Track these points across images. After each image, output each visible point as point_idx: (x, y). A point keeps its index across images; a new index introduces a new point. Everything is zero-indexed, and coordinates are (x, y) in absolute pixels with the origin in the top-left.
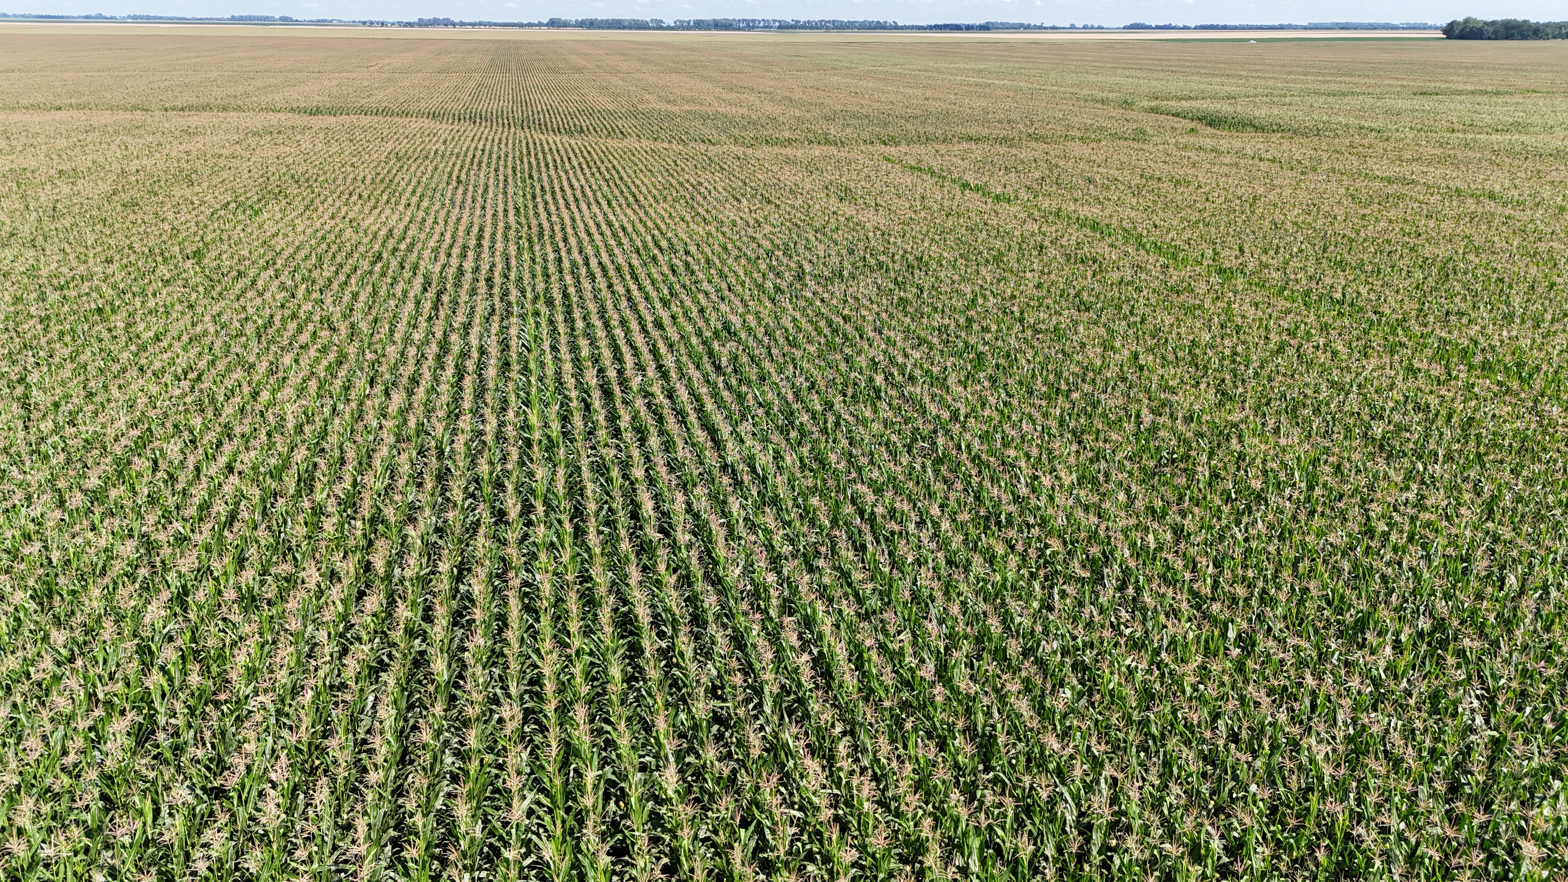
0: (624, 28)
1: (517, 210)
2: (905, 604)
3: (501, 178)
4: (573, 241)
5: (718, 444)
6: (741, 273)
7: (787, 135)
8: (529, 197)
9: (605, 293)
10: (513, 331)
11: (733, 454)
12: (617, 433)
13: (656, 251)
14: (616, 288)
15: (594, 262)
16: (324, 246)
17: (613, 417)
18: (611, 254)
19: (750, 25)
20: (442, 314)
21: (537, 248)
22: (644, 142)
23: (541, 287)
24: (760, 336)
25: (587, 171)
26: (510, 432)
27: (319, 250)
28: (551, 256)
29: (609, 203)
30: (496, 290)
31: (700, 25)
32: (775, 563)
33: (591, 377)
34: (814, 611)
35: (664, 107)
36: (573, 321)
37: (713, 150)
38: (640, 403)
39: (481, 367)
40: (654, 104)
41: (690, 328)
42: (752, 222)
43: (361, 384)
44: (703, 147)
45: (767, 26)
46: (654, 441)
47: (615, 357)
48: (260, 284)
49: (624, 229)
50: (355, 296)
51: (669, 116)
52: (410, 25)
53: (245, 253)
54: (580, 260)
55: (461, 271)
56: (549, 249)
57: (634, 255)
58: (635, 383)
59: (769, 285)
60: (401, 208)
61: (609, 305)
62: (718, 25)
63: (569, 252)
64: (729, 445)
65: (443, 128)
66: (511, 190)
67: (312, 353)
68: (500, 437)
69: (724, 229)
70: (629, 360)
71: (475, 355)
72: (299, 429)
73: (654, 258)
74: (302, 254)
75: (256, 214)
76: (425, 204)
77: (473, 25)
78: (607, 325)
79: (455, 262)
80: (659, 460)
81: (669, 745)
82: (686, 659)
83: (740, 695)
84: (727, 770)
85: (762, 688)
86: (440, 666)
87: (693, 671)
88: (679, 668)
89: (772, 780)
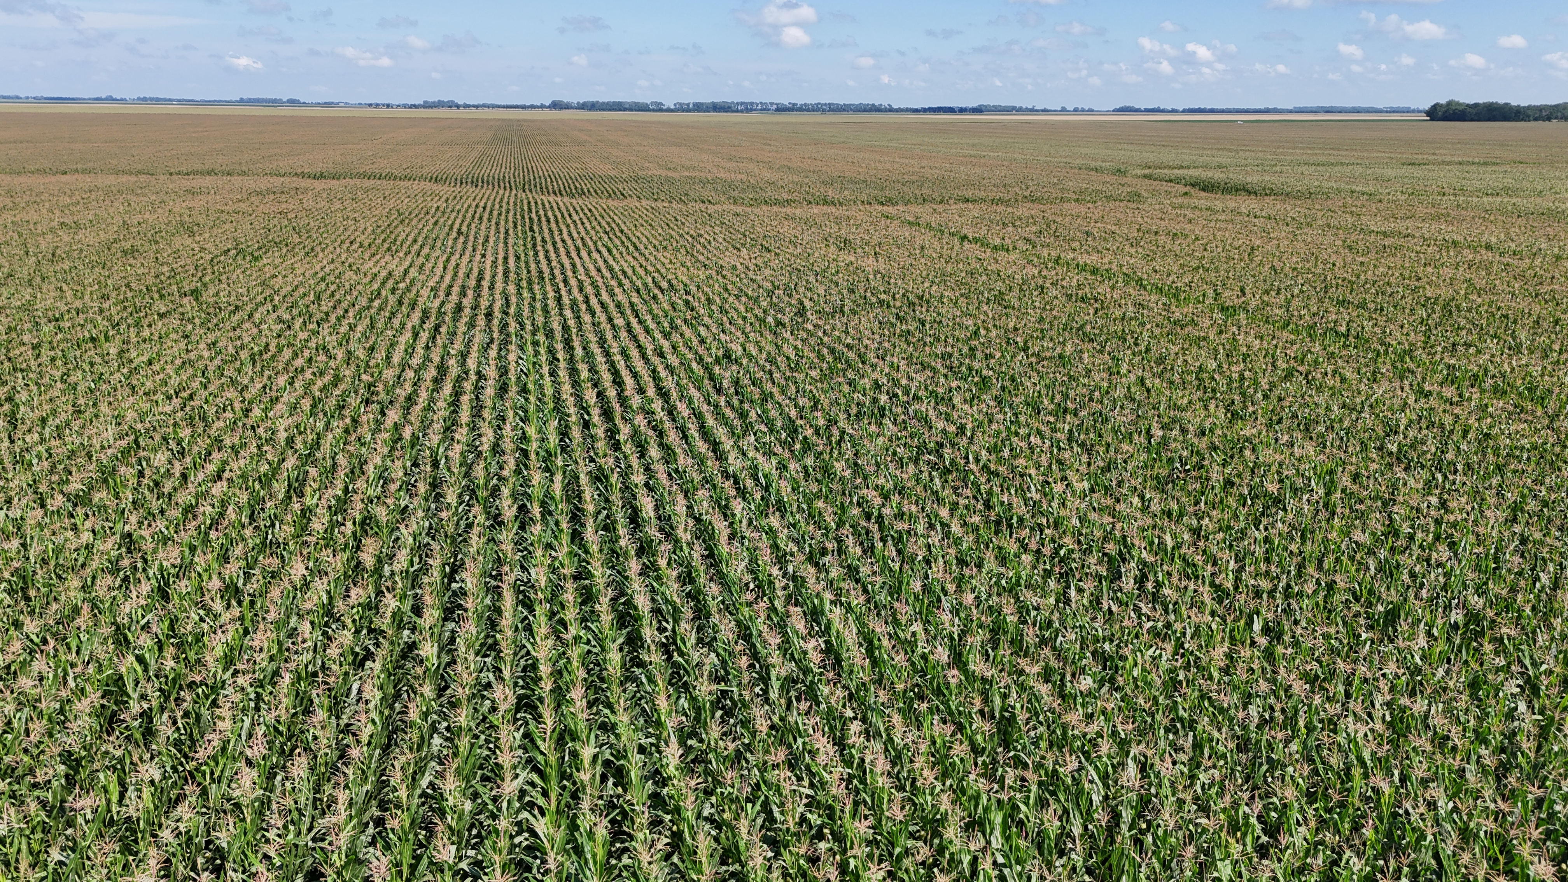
0: (625, 110)
1: (518, 258)
2: (916, 596)
3: (502, 230)
4: (573, 282)
5: (720, 456)
6: (742, 309)
7: (786, 196)
8: (529, 246)
9: (606, 326)
10: (512, 357)
11: (735, 463)
12: (617, 447)
13: (656, 291)
14: (616, 322)
15: (594, 301)
16: (323, 285)
17: (612, 433)
18: (612, 294)
19: (748, 108)
20: (439, 342)
21: (536, 287)
22: (644, 202)
23: (540, 320)
24: (761, 362)
25: (587, 224)
26: (507, 445)
27: (318, 289)
28: (551, 294)
29: (609, 251)
30: (496, 322)
31: (699, 107)
32: (781, 559)
33: (590, 396)
34: (821, 600)
35: (664, 173)
36: (572, 348)
37: (711, 209)
38: (640, 420)
39: (478, 389)
40: (655, 171)
41: (690, 356)
42: (752, 267)
43: (353, 401)
44: (703, 206)
45: (765, 109)
46: (654, 452)
47: (614, 382)
48: (257, 316)
49: (624, 273)
50: (352, 327)
51: (670, 181)
52: (415, 106)
53: (243, 291)
54: (580, 299)
55: (459, 308)
56: (549, 288)
57: (634, 294)
58: (636, 401)
59: (770, 320)
60: (401, 254)
61: (609, 336)
62: (716, 108)
63: (569, 292)
64: (731, 459)
65: (445, 190)
66: (511, 241)
67: (308, 375)
68: (496, 449)
69: (724, 272)
70: (629, 381)
71: (473, 377)
72: (290, 441)
73: (655, 297)
74: (301, 290)
75: (256, 259)
76: (426, 250)
77: (477, 107)
78: (607, 354)
79: (454, 298)
80: (660, 469)
81: (670, 723)
82: (689, 645)
83: (746, 678)
84: (732, 747)
85: (768, 674)
86: (429, 650)
87: (696, 657)
88: (681, 654)
89: (780, 755)
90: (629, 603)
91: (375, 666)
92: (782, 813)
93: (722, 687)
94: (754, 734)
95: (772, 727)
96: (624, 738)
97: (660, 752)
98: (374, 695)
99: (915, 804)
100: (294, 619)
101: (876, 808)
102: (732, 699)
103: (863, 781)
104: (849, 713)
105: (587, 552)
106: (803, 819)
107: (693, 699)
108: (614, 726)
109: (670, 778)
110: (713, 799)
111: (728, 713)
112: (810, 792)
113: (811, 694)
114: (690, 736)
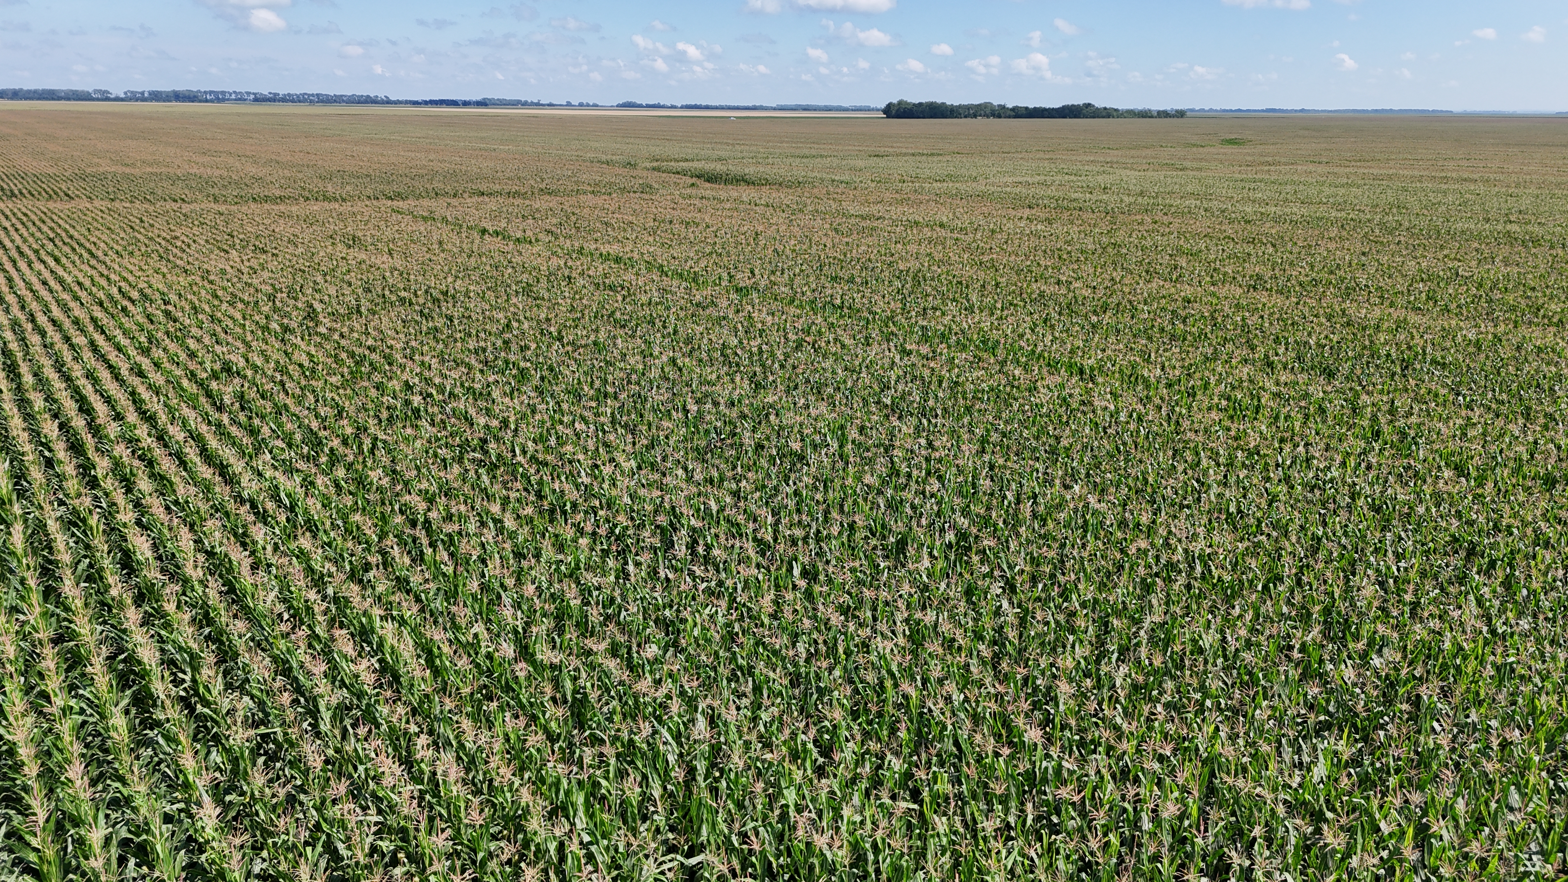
0: (59, 98)
2: (474, 597)
5: (230, 480)
6: (238, 316)
7: (278, 193)
9: (62, 347)
11: (249, 486)
12: (93, 483)
13: (126, 303)
14: (75, 341)
15: (42, 319)
17: (86, 469)
18: (65, 309)
19: (219, 98)
22: (97, 203)
24: (269, 373)
25: (23, 231)
29: (57, 260)
31: (156, 96)
32: (318, 582)
33: (50, 429)
34: (370, 618)
35: (120, 169)
36: (19, 376)
37: (186, 208)
38: (121, 451)
40: (106, 167)
41: (179, 373)
42: (245, 270)
44: (175, 206)
45: (240, 99)
46: (144, 484)
47: (80, 410)
49: (80, 284)
51: (127, 177)
54: (22, 317)
57: (96, 308)
58: (113, 430)
59: (274, 326)
61: (67, 356)
62: (177, 96)
64: (244, 482)
69: (212, 278)
70: (101, 408)
73: (124, 309)
78: (67, 378)
80: (154, 503)
81: (201, 783)
82: (215, 692)
83: (290, 715)
84: (282, 793)
85: (316, 706)
87: (225, 705)
88: (206, 704)
89: (341, 788)
90: (132, 660)
92: (349, 848)
93: (262, 730)
94: (306, 772)
95: (327, 762)
96: (143, 811)
97: (191, 816)
99: (494, 805)
101: (453, 819)
102: (275, 741)
103: (436, 795)
104: (413, 728)
105: (67, 609)
106: (374, 849)
107: (228, 751)
108: (128, 800)
109: (207, 842)
110: (265, 854)
111: (272, 758)
112: (380, 819)
113: (370, 717)
114: (227, 792)
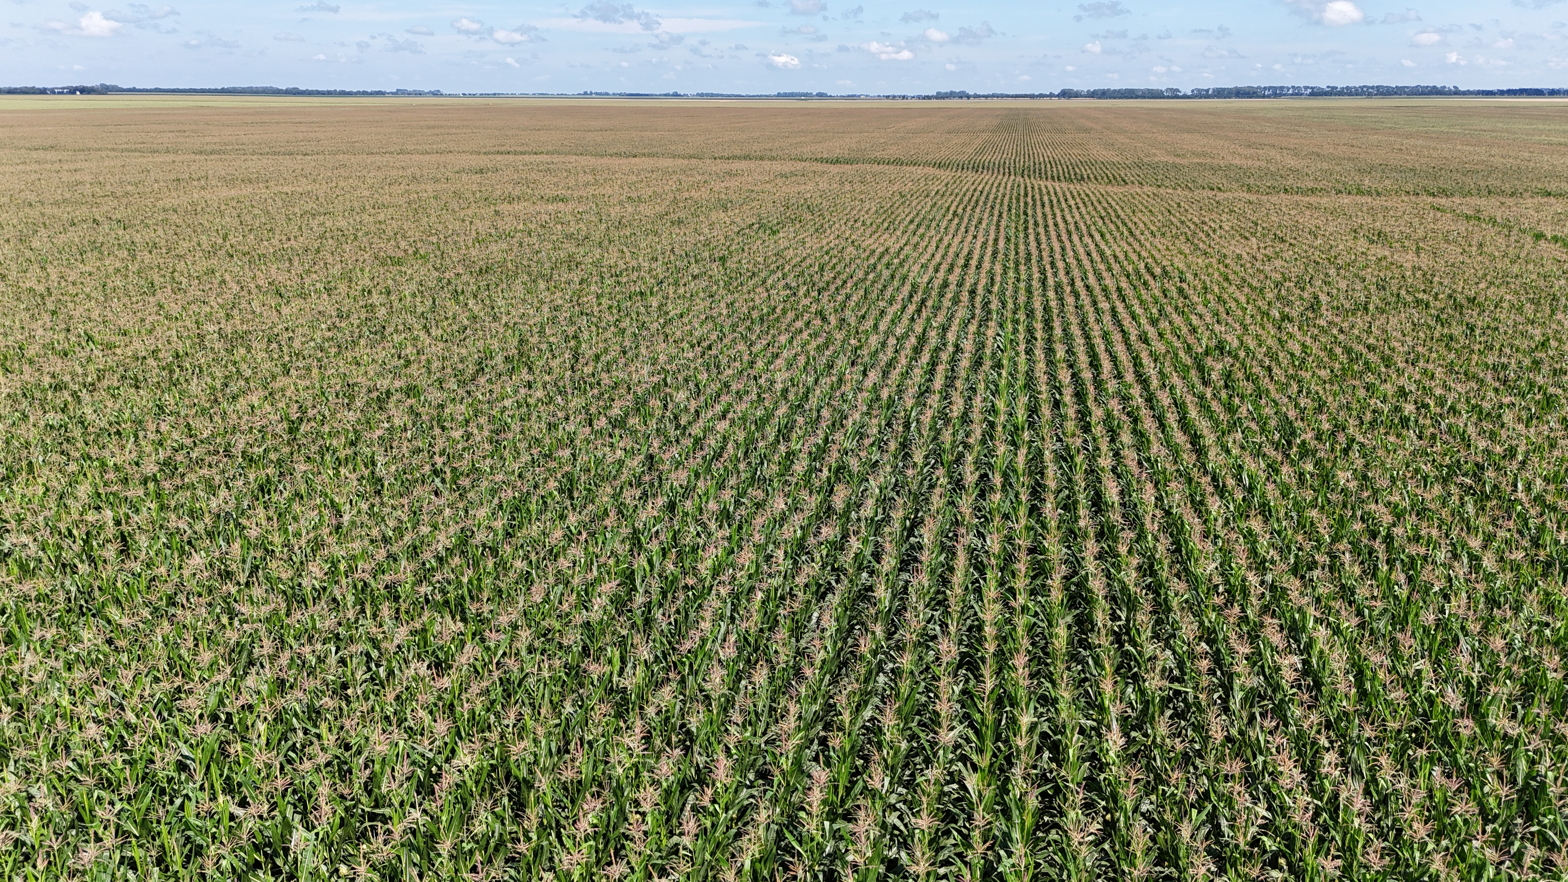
0: (1137, 97)
1: (1008, 240)
2: (1426, 631)
3: (996, 213)
4: (1060, 265)
5: (1200, 451)
6: (1243, 299)
7: (1310, 185)
8: (1021, 228)
9: (1089, 309)
10: (990, 333)
11: (1215, 458)
12: (1087, 428)
13: (1148, 277)
14: (1100, 305)
15: (1079, 284)
16: (827, 258)
17: (1083, 415)
18: (1099, 278)
19: (1277, 93)
20: (924, 314)
21: (1022, 268)
22: (1146, 189)
23: (1022, 299)
24: (1260, 357)
25: (1083, 209)
26: (976, 416)
27: (822, 261)
28: (1036, 276)
29: (1103, 236)
30: (978, 299)
31: (1220, 93)
32: (1260, 565)
33: (1065, 376)
34: (1304, 615)
35: (1171, 159)
36: (1052, 328)
37: (1220, 196)
38: (1115, 405)
39: (953, 361)
40: (1162, 157)
41: (1178, 344)
42: (1260, 257)
43: (842, 362)
44: (1211, 194)
45: (1297, 93)
46: (1126, 438)
47: (1091, 364)
48: (770, 282)
49: (1115, 257)
50: (848, 297)
51: (1175, 166)
52: (928, 97)
53: (761, 260)
54: (1065, 280)
55: (945, 285)
56: (1035, 269)
57: (1124, 279)
58: (1112, 386)
59: (1275, 313)
60: (899, 233)
61: (1091, 319)
62: (1239, 93)
63: (1055, 274)
64: (1212, 454)
65: (945, 175)
66: (1003, 223)
67: (805, 335)
68: (965, 419)
69: (1227, 261)
70: (1106, 365)
71: (951, 349)
73: (1145, 283)
74: (808, 261)
75: (774, 233)
76: (921, 230)
77: (986, 97)
78: (1087, 337)
79: (941, 275)
80: (1130, 457)
81: (1114, 711)
82: (1144, 637)
83: (1205, 681)
84: (1179, 747)
85: (1231, 682)
86: (882, 593)
87: (1149, 649)
88: (1135, 645)
89: (1236, 767)
90: (1082, 584)
91: (834, 599)
92: (1232, 827)
93: (1176, 686)
94: (1206, 739)
95: (1229, 739)
96: (1064, 715)
97: (1100, 735)
98: (830, 625)
99: (1398, 859)
100: (771, 547)
101: (1347, 850)
102: (1185, 701)
103: (1335, 819)
104: (1324, 742)
105: (1044, 526)
106: (1255, 842)
107: (1142, 692)
108: (1055, 701)
109: (1108, 764)
110: (1153, 798)
111: (1178, 715)
112: (1268, 815)
113: (1280, 712)
114: (1133, 728)
